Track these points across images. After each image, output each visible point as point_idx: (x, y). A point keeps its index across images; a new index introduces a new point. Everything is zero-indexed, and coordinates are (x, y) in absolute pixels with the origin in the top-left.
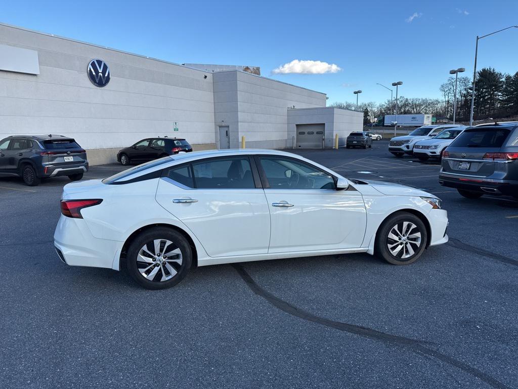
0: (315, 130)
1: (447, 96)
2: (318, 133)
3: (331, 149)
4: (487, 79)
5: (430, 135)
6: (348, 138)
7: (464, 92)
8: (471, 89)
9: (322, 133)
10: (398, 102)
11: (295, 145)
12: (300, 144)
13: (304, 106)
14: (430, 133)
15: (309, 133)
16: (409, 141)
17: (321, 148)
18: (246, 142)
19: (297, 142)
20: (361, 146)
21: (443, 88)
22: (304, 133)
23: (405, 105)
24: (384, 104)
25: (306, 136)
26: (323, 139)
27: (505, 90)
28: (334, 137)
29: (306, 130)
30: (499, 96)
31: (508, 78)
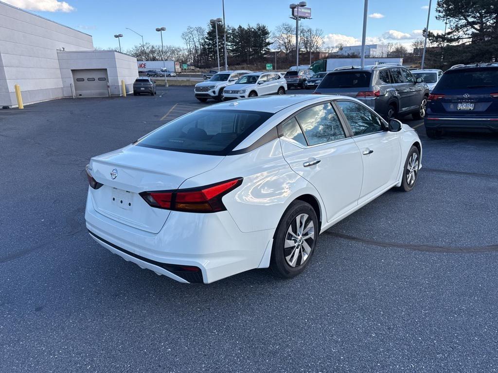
0: (96, 76)
1: (188, 44)
2: (100, 79)
3: (118, 97)
4: (217, 30)
5: (229, 81)
6: (134, 84)
7: (203, 41)
8: (207, 38)
9: (105, 79)
10: (145, 48)
11: (74, 94)
12: (80, 92)
13: (73, 49)
14: (229, 79)
15: (89, 80)
16: (214, 86)
17: (108, 96)
18: (21, 92)
19: (76, 90)
20: (149, 93)
21: (184, 36)
22: (83, 80)
23: (152, 52)
24: (132, 50)
25: (86, 83)
26: (108, 87)
27: (233, 41)
28: (120, 84)
29: (85, 76)
30: (229, 46)
31: (234, 30)
